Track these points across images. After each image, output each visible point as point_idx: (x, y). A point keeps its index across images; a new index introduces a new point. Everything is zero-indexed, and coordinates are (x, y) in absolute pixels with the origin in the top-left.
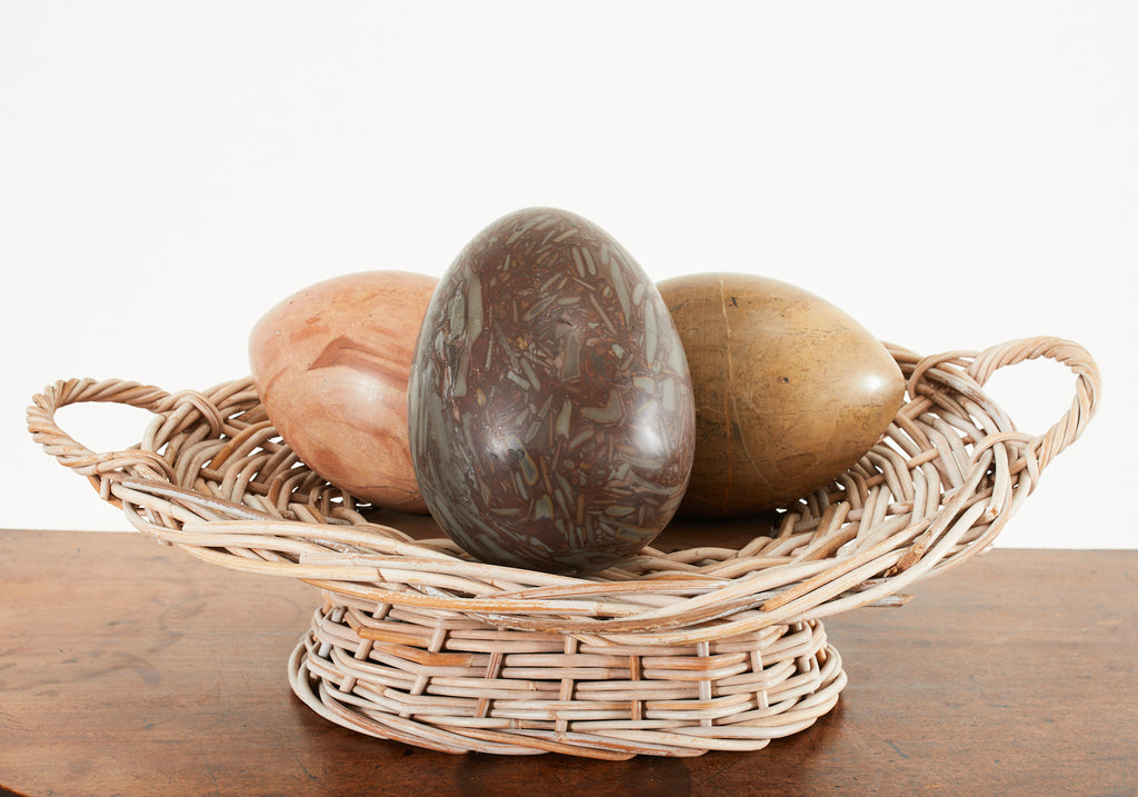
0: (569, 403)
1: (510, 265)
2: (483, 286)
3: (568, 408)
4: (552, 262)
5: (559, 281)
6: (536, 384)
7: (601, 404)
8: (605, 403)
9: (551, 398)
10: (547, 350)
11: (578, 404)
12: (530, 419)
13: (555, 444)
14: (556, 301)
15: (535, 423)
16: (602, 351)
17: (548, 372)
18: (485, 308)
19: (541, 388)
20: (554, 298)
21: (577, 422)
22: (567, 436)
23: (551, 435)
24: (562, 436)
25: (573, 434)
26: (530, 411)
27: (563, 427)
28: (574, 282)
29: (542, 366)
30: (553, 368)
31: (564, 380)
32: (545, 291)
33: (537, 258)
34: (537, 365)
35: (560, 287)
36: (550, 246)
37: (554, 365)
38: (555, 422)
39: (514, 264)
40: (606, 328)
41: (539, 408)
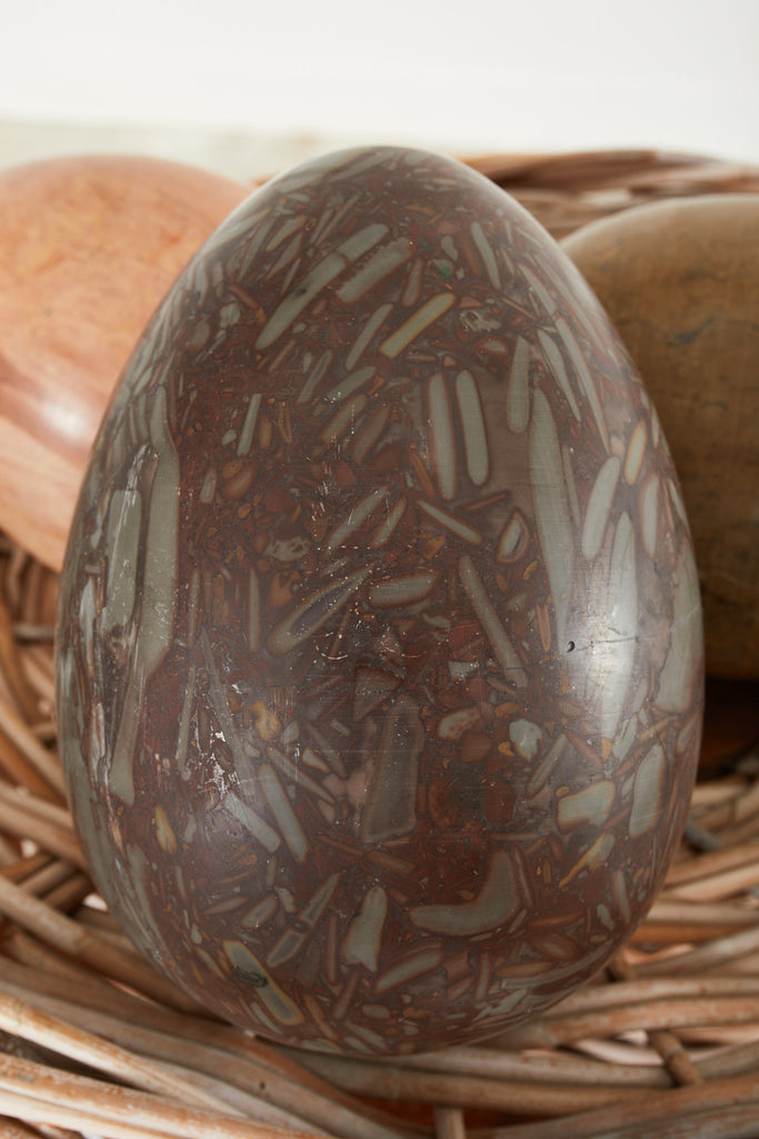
0: (381, 891)
1: (255, 441)
2: (184, 492)
3: (376, 905)
4: (366, 441)
5: (382, 511)
6: (297, 843)
7: (465, 894)
8: (477, 891)
9: (333, 881)
10: (329, 752)
11: (402, 899)
12: (281, 921)
13: (341, 979)
14: (366, 589)
15: (290, 932)
16: (478, 748)
17: (329, 813)
18: (182, 578)
19: (309, 855)
20: (358, 579)
21: (397, 938)
22: (372, 967)
23: (331, 965)
24: (360, 968)
25: (386, 964)
26: (279, 903)
27: (363, 947)
28: (421, 516)
29: (315, 798)
30: (344, 804)
31: (369, 839)
32: (339, 553)
33: (327, 420)
34: (300, 790)
35: (382, 538)
36: (368, 373)
37: (346, 795)
38: (342, 937)
39: (266, 437)
40: (500, 674)
41: (302, 899)
